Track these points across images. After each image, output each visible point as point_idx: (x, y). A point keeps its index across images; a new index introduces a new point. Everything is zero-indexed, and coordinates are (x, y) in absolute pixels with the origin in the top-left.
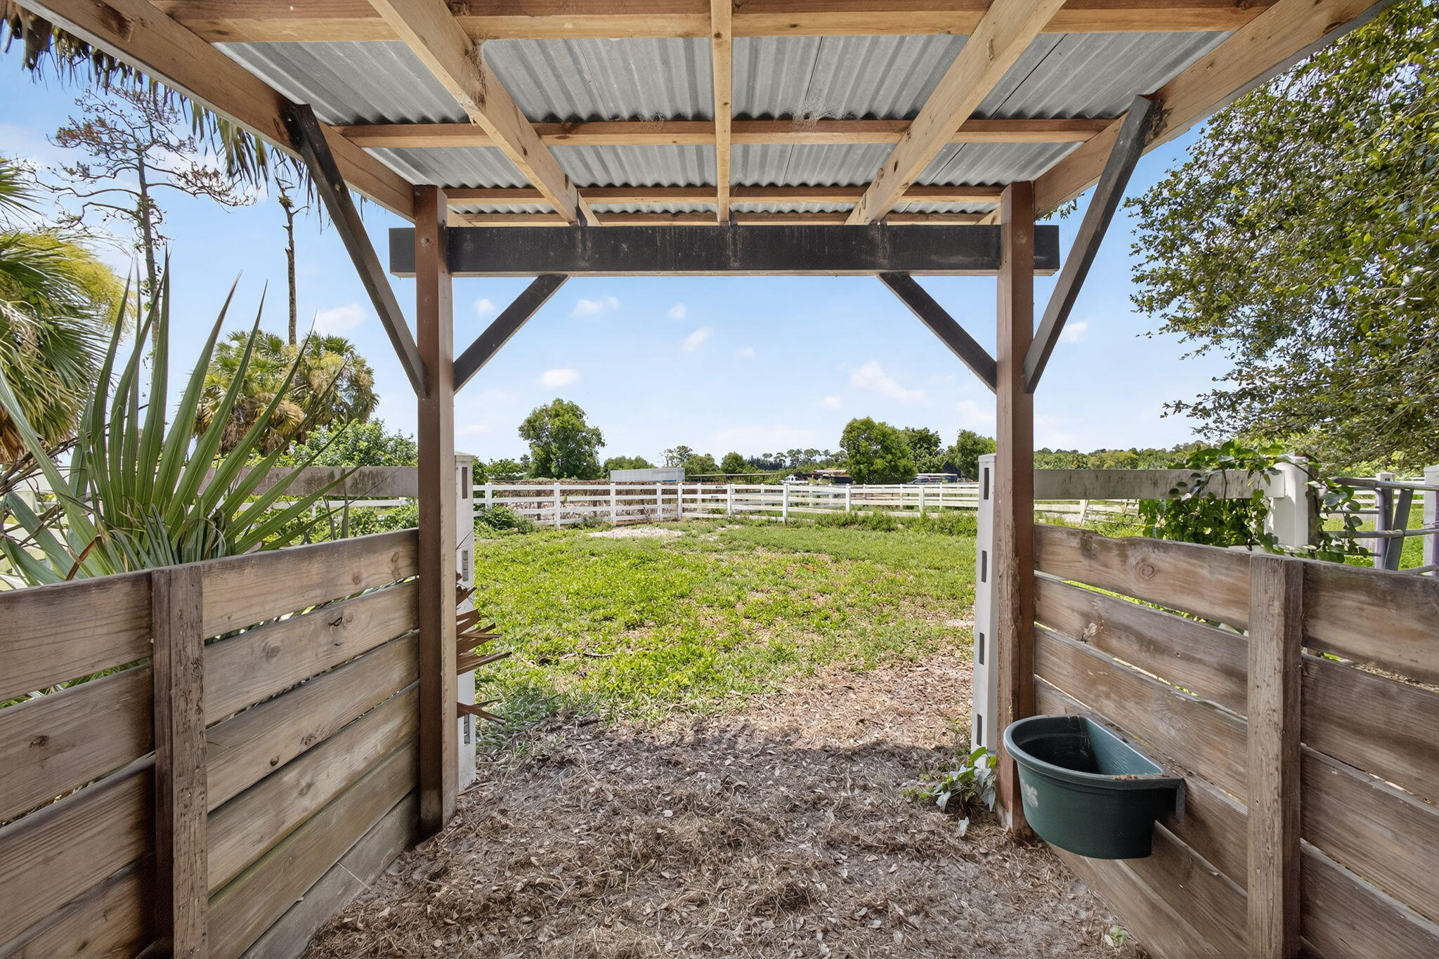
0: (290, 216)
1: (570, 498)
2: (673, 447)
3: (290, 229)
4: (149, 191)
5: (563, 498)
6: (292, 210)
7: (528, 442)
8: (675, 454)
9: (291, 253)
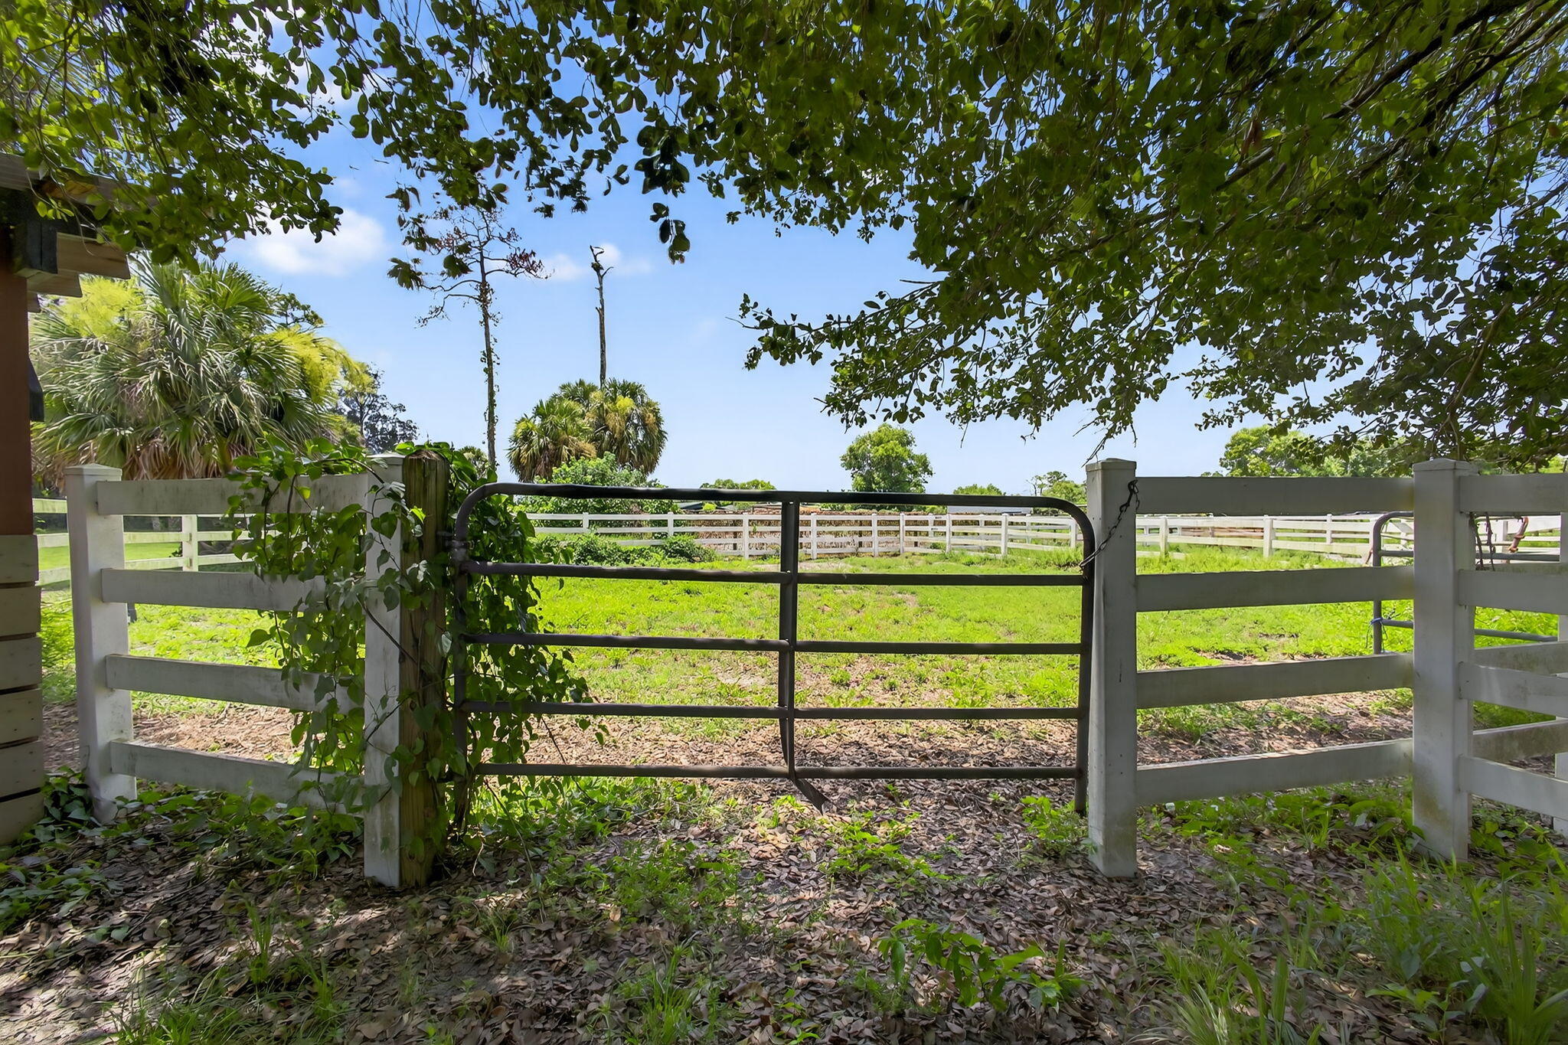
0: (601, 277)
1: (759, 528)
2: (1043, 472)
3: (601, 289)
4: (488, 278)
5: (751, 529)
6: (602, 272)
7: (850, 471)
8: (1045, 481)
9: (601, 311)
